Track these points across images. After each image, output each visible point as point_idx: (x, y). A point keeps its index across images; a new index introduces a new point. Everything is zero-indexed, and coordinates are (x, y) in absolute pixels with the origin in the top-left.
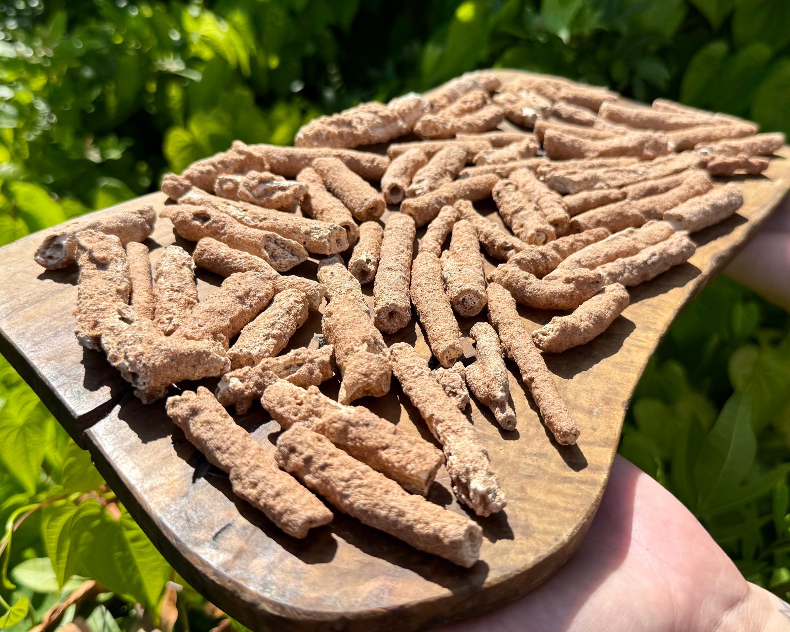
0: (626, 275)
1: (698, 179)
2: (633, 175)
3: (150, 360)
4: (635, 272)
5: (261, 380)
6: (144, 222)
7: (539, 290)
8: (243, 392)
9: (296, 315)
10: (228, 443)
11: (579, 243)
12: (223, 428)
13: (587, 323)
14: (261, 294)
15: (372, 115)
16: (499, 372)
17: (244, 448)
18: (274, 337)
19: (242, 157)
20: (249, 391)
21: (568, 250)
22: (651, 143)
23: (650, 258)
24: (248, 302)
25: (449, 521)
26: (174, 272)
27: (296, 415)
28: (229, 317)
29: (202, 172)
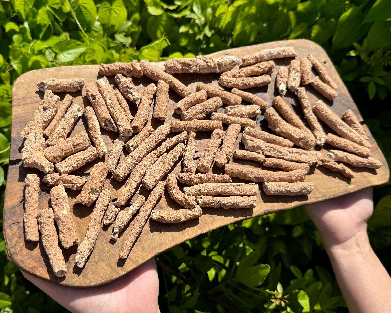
0: (212, 204)
1: (299, 173)
2: (278, 154)
3: (28, 161)
4: (217, 205)
5: (56, 182)
6: (78, 86)
7: (173, 194)
8: (50, 183)
9: (87, 160)
10: (29, 202)
11: (213, 179)
12: (31, 196)
13: (171, 219)
14: (83, 146)
15: (205, 63)
16: (122, 223)
17: (32, 206)
18: (73, 167)
19: (132, 69)
20: (51, 183)
21: (206, 180)
22: (305, 141)
23: (228, 203)
24: (77, 147)
25: (58, 265)
26: (67, 119)
27: (54, 202)
28: (65, 152)
29: (113, 69)
